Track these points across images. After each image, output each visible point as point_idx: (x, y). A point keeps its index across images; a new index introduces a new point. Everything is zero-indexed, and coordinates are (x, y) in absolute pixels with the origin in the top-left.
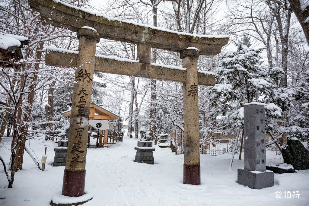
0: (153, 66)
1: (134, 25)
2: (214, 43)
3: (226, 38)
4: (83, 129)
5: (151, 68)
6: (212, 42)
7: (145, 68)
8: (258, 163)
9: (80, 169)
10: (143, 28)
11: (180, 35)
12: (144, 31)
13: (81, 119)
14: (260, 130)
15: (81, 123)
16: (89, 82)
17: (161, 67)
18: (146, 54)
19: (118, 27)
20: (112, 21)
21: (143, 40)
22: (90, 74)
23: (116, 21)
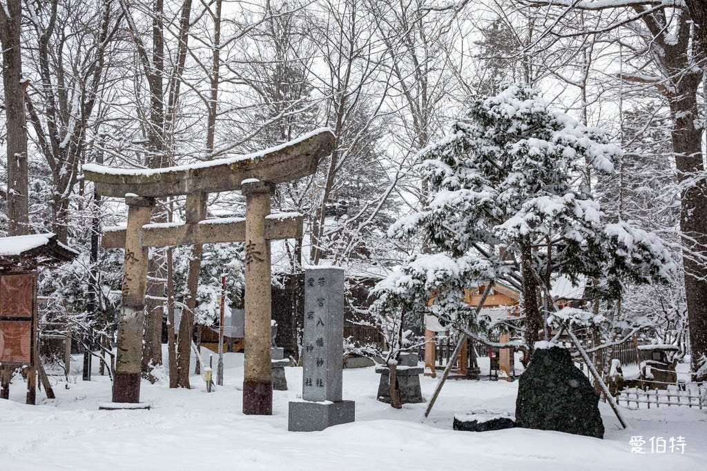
0: (201, 226)
1: (174, 172)
2: (289, 157)
3: (311, 138)
4: (126, 322)
5: (199, 230)
6: (284, 157)
7: (191, 232)
8: (309, 384)
9: (123, 370)
10: (183, 172)
11: (231, 164)
12: (185, 177)
13: (124, 311)
14: (316, 320)
15: (123, 315)
16: (132, 263)
17: (211, 224)
18: (194, 209)
19: (158, 181)
20: (150, 176)
21: (186, 190)
22: (133, 253)
23: (154, 174)
